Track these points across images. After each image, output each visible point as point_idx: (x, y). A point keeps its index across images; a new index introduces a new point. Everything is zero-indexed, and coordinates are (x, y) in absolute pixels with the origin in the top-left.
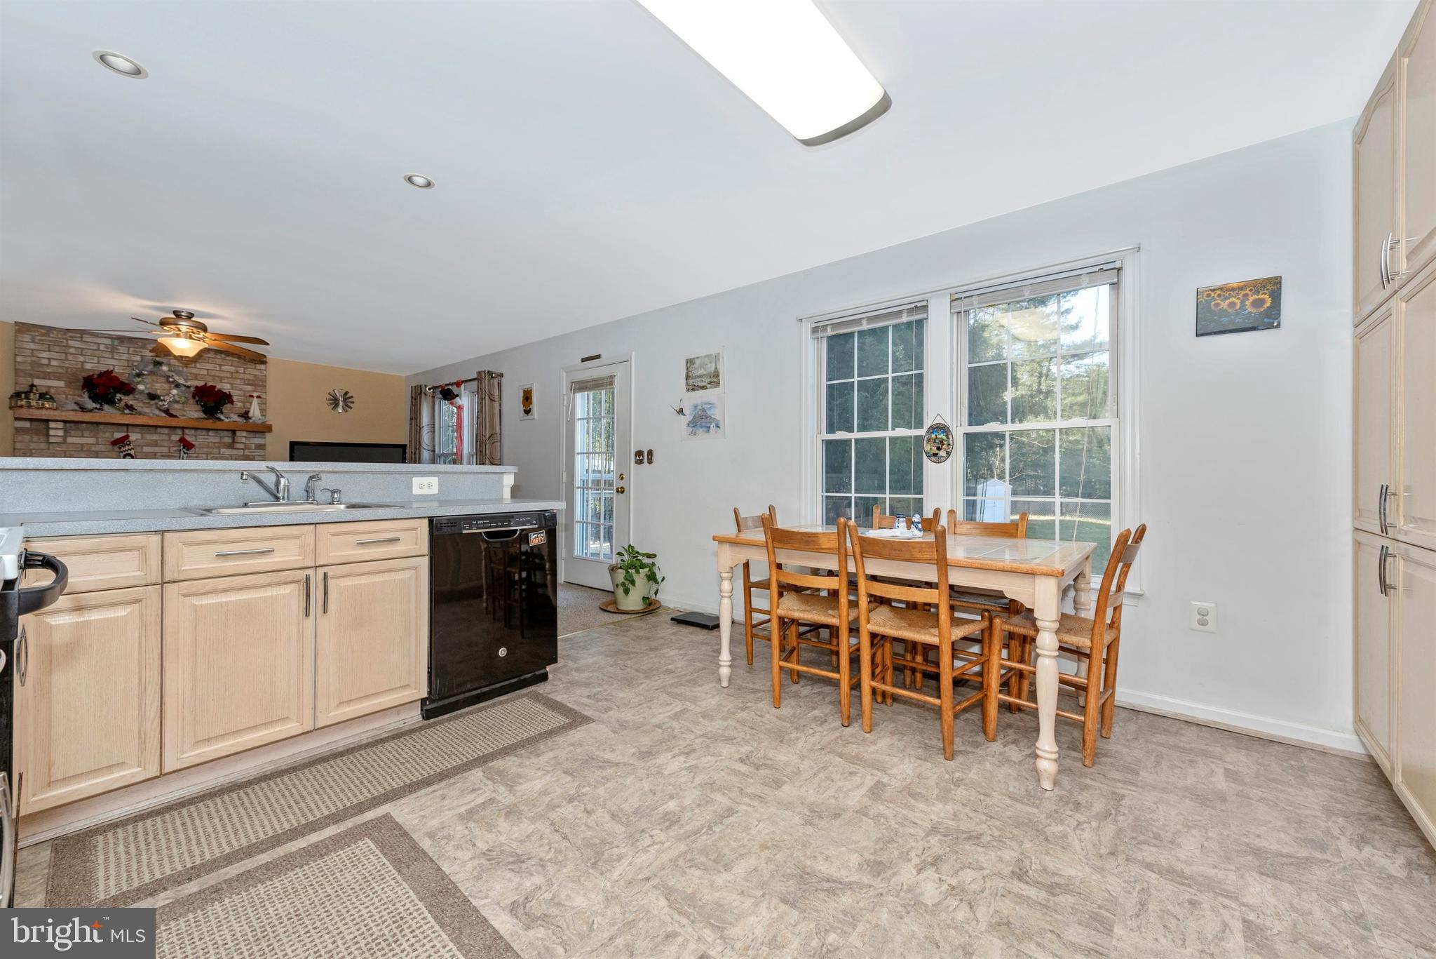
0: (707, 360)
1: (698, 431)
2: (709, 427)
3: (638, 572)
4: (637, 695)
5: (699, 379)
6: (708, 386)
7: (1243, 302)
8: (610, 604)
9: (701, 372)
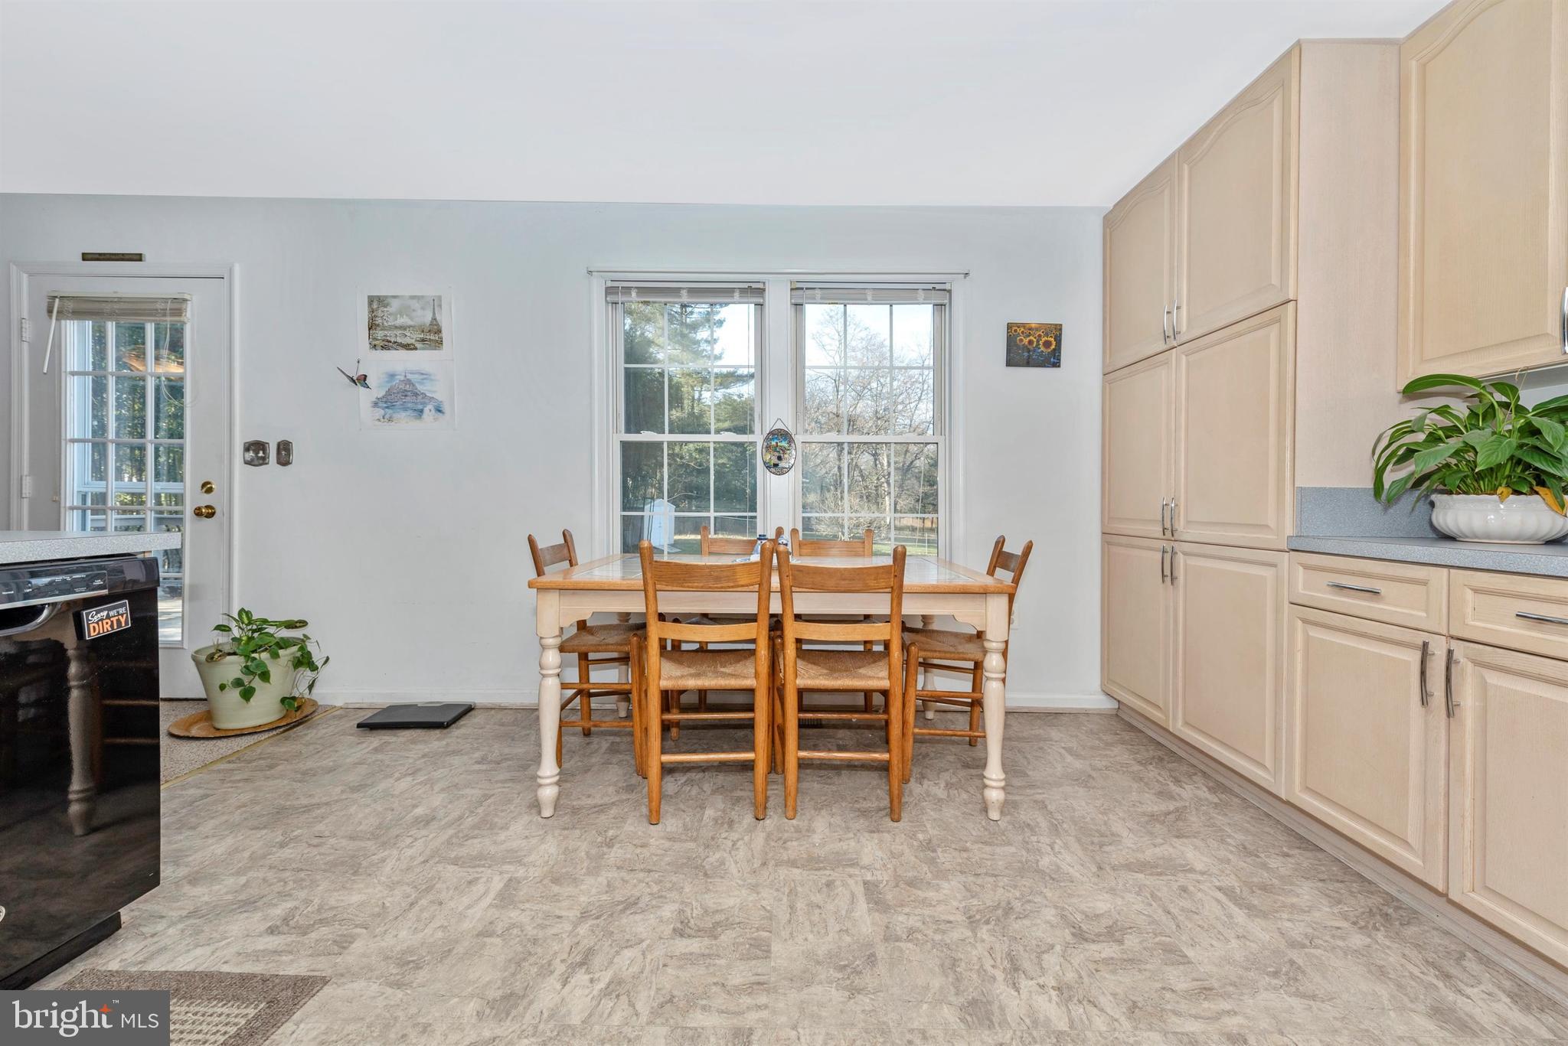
0: (415, 304)
1: (396, 416)
2: (421, 411)
3: (275, 656)
4: (392, 889)
5: (398, 332)
6: (418, 345)
7: (1038, 341)
8: (196, 723)
9: (402, 321)
